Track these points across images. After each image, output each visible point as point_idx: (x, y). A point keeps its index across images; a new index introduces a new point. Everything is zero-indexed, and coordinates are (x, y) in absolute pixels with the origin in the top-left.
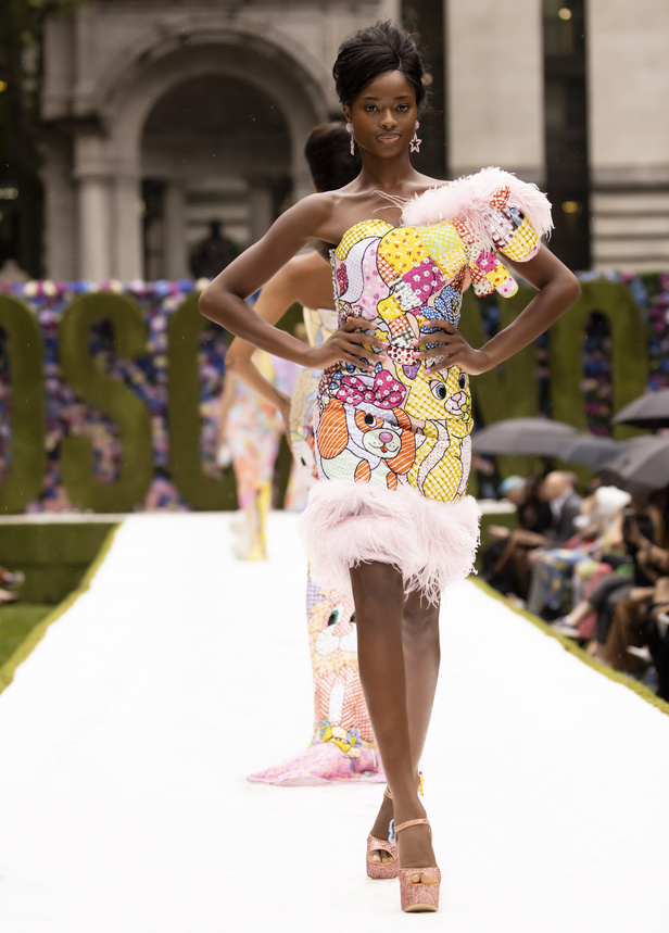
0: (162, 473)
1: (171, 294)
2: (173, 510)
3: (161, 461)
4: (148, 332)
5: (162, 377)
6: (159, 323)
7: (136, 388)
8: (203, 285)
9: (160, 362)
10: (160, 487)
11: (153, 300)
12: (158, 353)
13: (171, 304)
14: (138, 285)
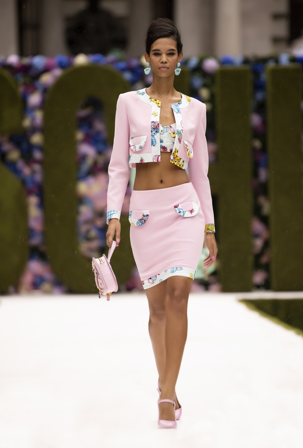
0: (37, 253)
1: (47, 70)
2: (48, 293)
3: (36, 241)
4: (24, 108)
5: (38, 155)
6: (35, 99)
7: (12, 166)
8: (81, 60)
9: (37, 139)
10: (35, 267)
11: (30, 75)
12: (34, 130)
13: (47, 79)
14: (13, 59)
